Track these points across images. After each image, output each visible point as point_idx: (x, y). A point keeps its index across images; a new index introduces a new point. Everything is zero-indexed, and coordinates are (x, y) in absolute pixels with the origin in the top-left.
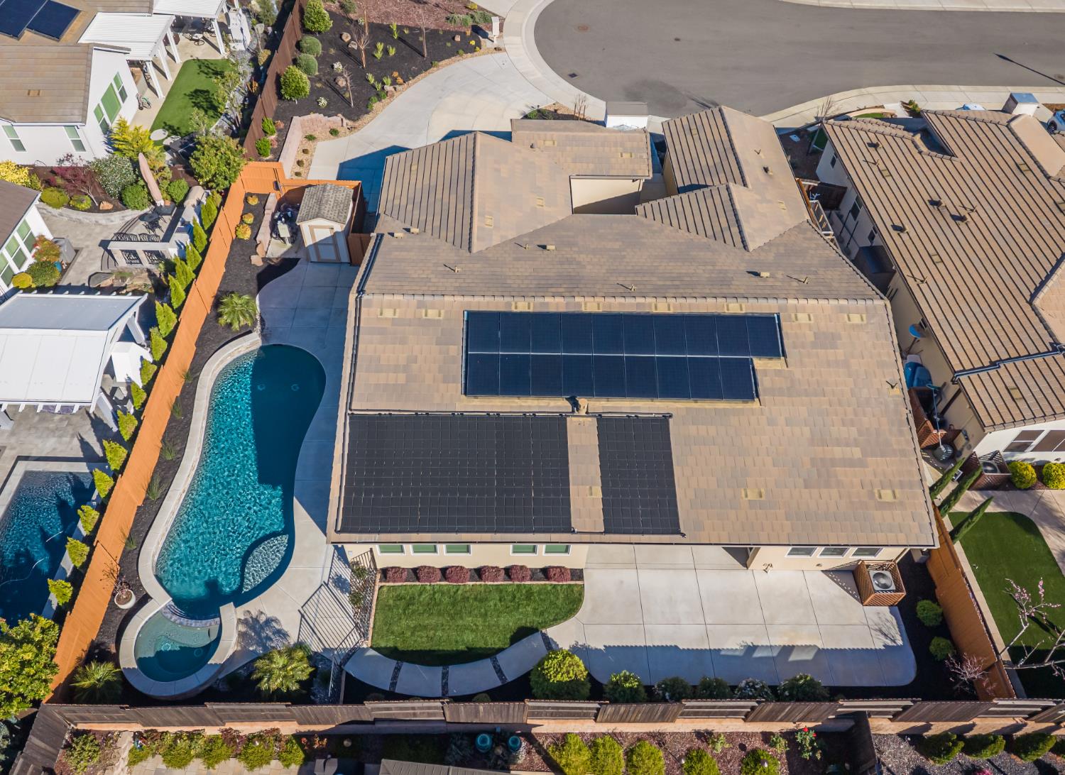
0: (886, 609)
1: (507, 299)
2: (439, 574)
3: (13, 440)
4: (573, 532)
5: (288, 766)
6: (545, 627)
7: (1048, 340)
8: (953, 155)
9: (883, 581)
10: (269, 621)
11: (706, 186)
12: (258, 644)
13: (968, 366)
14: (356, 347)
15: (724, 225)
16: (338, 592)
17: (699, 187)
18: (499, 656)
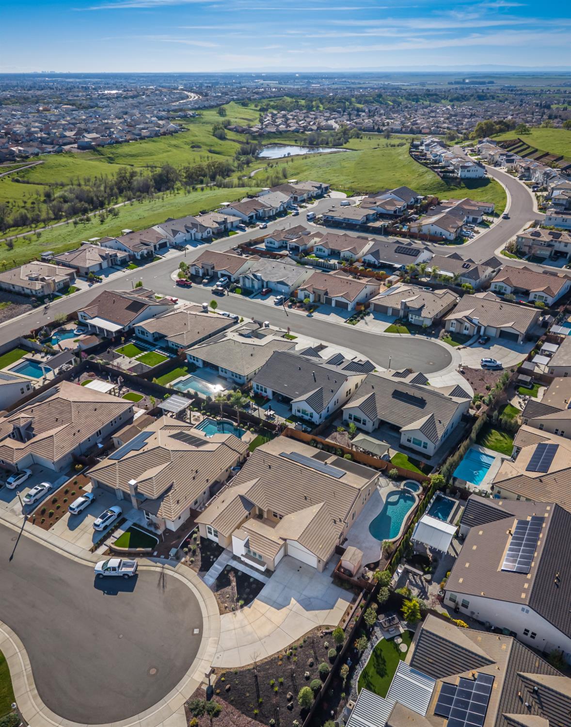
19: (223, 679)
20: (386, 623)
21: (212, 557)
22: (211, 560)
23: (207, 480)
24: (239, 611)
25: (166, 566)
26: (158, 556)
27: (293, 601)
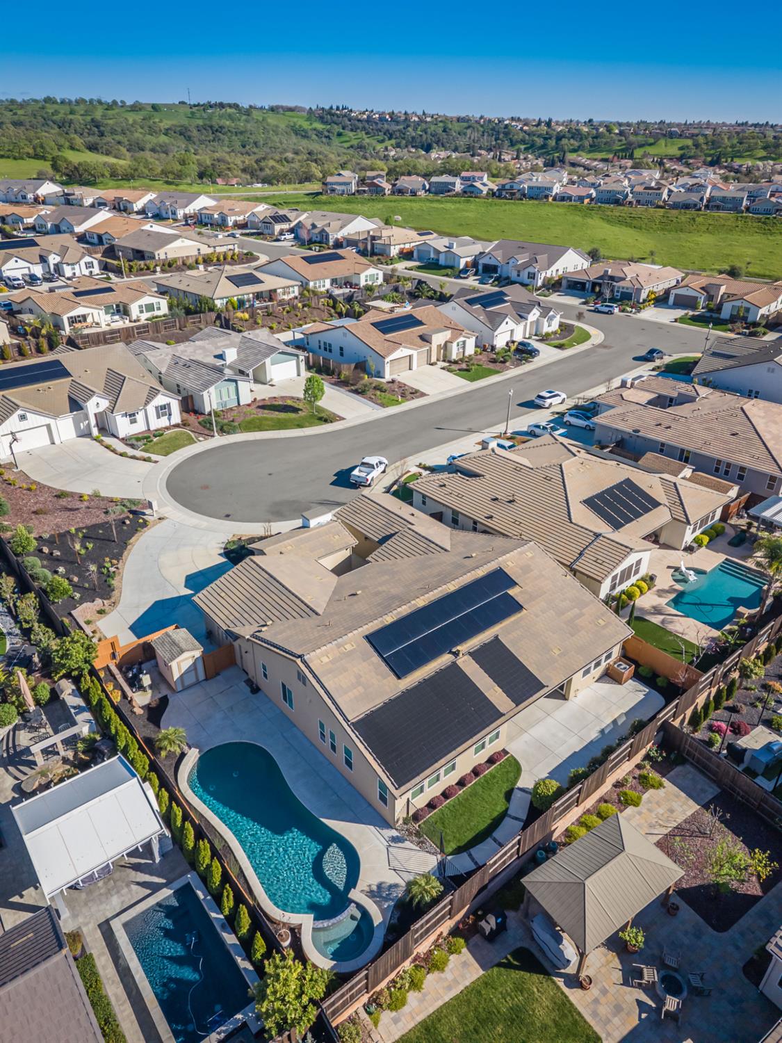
0: (630, 681)
1: (380, 619)
2: (442, 798)
3: (81, 920)
4: (504, 715)
5: (460, 952)
6: (515, 784)
7: (592, 534)
8: (483, 476)
9: (622, 667)
10: (379, 886)
11: (397, 533)
12: (386, 901)
13: (572, 561)
14: (323, 687)
15: (425, 546)
16: (400, 845)
17: (392, 535)
18: (509, 812)
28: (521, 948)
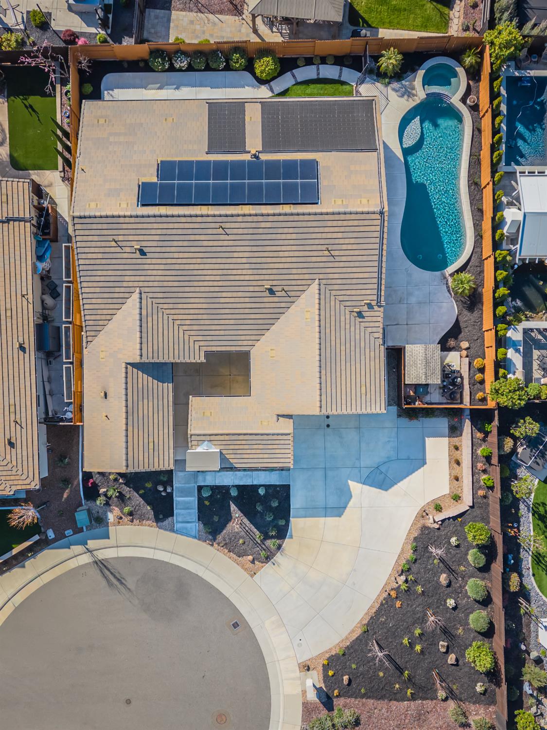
6: (272, 96)
12: (406, 85)
18: (294, 83)
19: (331, 673)
20: (538, 460)
21: (161, 488)
22: (163, 494)
23: (22, 348)
24: (278, 554)
25: (91, 544)
26: (60, 536)
27: (355, 487)
28: (351, 25)
